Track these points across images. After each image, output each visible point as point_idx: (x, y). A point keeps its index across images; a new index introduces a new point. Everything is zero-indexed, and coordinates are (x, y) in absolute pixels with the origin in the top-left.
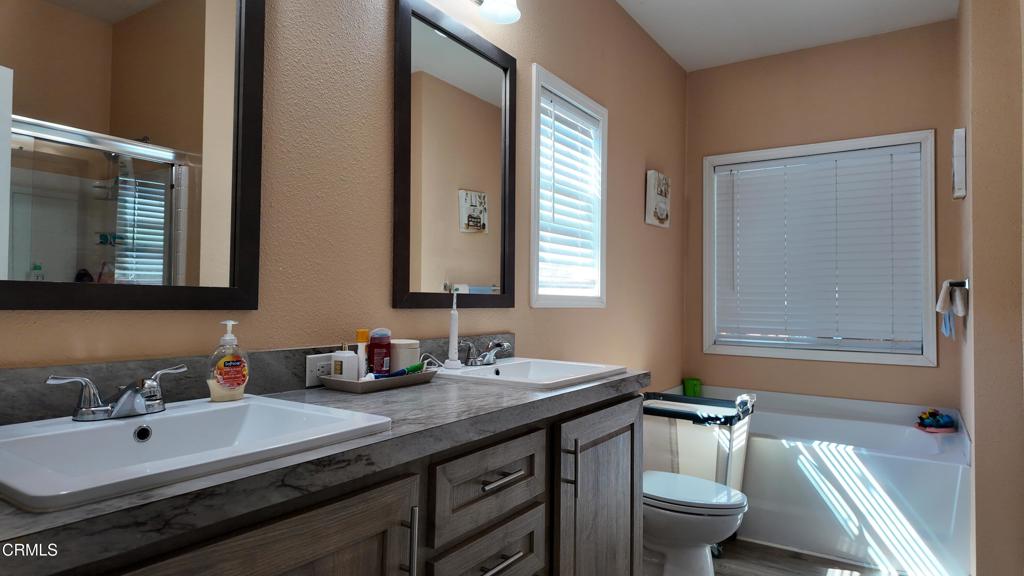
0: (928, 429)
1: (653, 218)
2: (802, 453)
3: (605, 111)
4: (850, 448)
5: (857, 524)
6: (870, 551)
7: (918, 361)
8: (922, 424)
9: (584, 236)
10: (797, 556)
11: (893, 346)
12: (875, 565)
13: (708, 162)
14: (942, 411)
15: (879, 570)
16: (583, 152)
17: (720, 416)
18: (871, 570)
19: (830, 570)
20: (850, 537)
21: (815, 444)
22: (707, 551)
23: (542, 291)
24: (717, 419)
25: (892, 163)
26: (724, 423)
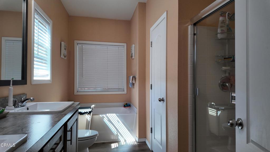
0: (126, 107)
1: (63, 56)
2: (105, 118)
3: (52, 22)
4: (115, 114)
5: (116, 132)
6: (119, 137)
7: (123, 93)
8: (124, 106)
9: (45, 60)
10: (103, 143)
11: (119, 89)
12: (120, 140)
13: (76, 42)
14: (128, 103)
15: (121, 141)
16: (45, 33)
17: (88, 112)
18: (119, 141)
19: (112, 144)
20: (115, 135)
21: (107, 114)
22: (88, 149)
23: (35, 78)
24: (87, 112)
25: (119, 49)
26: (89, 113)
